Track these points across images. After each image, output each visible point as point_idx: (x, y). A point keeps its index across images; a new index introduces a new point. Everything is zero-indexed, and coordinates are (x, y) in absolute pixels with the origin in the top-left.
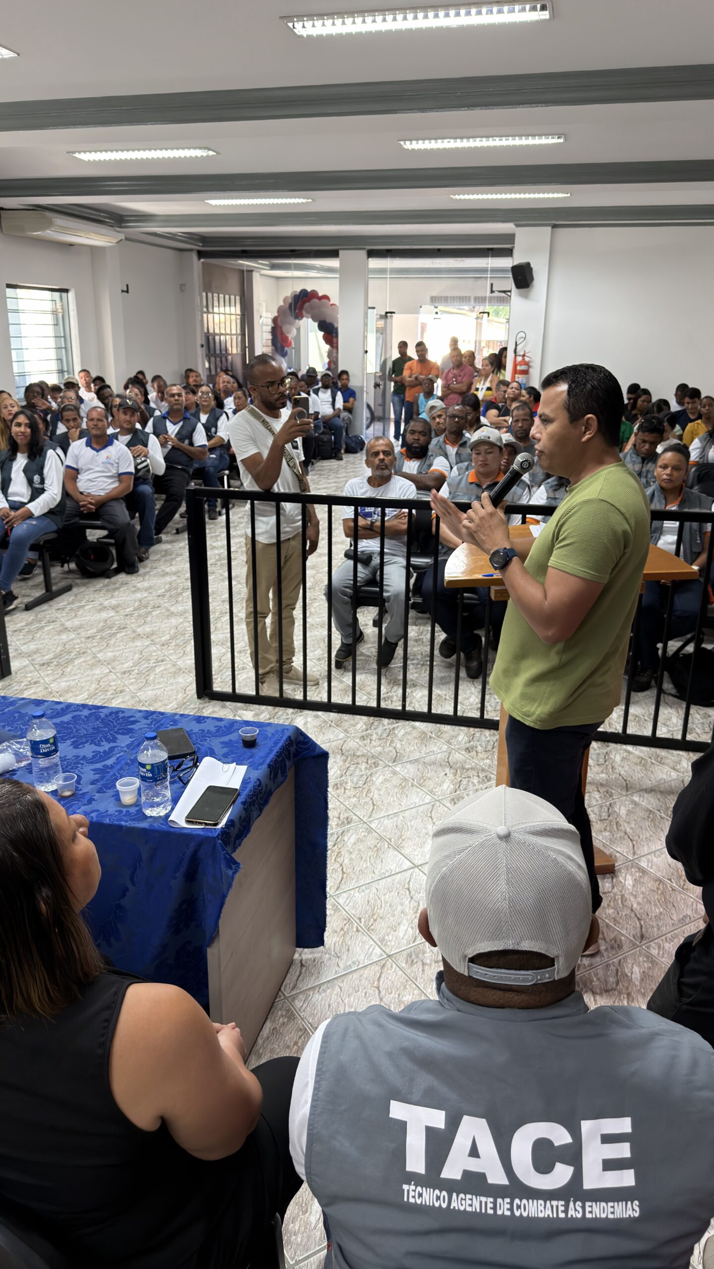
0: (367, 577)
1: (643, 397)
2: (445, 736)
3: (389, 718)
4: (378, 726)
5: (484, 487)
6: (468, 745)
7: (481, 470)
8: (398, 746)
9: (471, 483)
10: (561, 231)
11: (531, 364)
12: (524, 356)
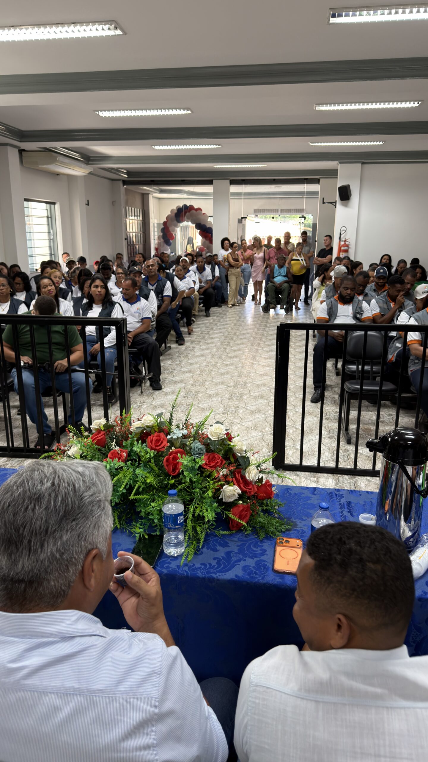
10: (367, 166)
11: (350, 246)
12: (345, 241)
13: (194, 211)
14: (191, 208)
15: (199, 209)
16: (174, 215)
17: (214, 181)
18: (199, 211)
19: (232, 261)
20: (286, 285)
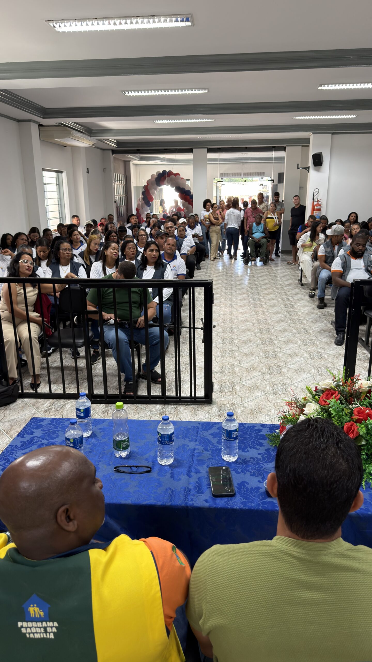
11: (322, 206)
12: (318, 201)
13: (173, 176)
14: (170, 173)
15: (178, 174)
16: (154, 180)
17: (194, 150)
18: (177, 176)
19: (214, 220)
20: (264, 240)
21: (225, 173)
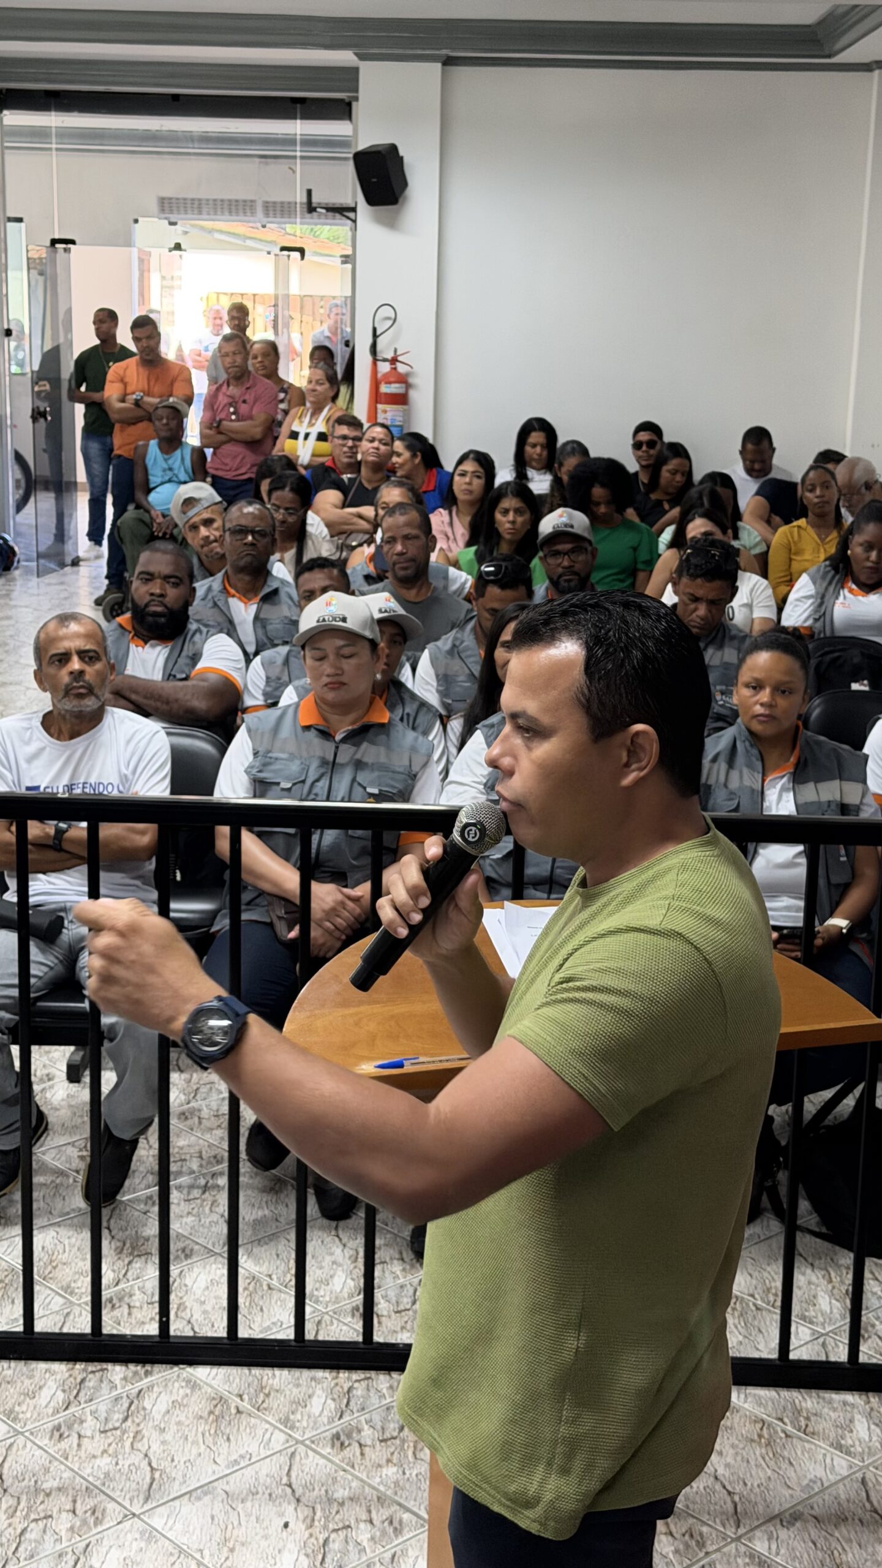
0: (51, 974)
1: (673, 464)
2: (278, 1403)
3: (125, 1361)
4: (97, 1389)
5: (339, 737)
6: (338, 1426)
7: (330, 696)
8: (155, 1447)
9: (307, 728)
10: (464, 74)
11: (411, 380)
12: (394, 361)
21: (180, 196)
